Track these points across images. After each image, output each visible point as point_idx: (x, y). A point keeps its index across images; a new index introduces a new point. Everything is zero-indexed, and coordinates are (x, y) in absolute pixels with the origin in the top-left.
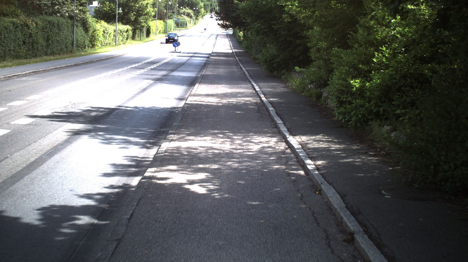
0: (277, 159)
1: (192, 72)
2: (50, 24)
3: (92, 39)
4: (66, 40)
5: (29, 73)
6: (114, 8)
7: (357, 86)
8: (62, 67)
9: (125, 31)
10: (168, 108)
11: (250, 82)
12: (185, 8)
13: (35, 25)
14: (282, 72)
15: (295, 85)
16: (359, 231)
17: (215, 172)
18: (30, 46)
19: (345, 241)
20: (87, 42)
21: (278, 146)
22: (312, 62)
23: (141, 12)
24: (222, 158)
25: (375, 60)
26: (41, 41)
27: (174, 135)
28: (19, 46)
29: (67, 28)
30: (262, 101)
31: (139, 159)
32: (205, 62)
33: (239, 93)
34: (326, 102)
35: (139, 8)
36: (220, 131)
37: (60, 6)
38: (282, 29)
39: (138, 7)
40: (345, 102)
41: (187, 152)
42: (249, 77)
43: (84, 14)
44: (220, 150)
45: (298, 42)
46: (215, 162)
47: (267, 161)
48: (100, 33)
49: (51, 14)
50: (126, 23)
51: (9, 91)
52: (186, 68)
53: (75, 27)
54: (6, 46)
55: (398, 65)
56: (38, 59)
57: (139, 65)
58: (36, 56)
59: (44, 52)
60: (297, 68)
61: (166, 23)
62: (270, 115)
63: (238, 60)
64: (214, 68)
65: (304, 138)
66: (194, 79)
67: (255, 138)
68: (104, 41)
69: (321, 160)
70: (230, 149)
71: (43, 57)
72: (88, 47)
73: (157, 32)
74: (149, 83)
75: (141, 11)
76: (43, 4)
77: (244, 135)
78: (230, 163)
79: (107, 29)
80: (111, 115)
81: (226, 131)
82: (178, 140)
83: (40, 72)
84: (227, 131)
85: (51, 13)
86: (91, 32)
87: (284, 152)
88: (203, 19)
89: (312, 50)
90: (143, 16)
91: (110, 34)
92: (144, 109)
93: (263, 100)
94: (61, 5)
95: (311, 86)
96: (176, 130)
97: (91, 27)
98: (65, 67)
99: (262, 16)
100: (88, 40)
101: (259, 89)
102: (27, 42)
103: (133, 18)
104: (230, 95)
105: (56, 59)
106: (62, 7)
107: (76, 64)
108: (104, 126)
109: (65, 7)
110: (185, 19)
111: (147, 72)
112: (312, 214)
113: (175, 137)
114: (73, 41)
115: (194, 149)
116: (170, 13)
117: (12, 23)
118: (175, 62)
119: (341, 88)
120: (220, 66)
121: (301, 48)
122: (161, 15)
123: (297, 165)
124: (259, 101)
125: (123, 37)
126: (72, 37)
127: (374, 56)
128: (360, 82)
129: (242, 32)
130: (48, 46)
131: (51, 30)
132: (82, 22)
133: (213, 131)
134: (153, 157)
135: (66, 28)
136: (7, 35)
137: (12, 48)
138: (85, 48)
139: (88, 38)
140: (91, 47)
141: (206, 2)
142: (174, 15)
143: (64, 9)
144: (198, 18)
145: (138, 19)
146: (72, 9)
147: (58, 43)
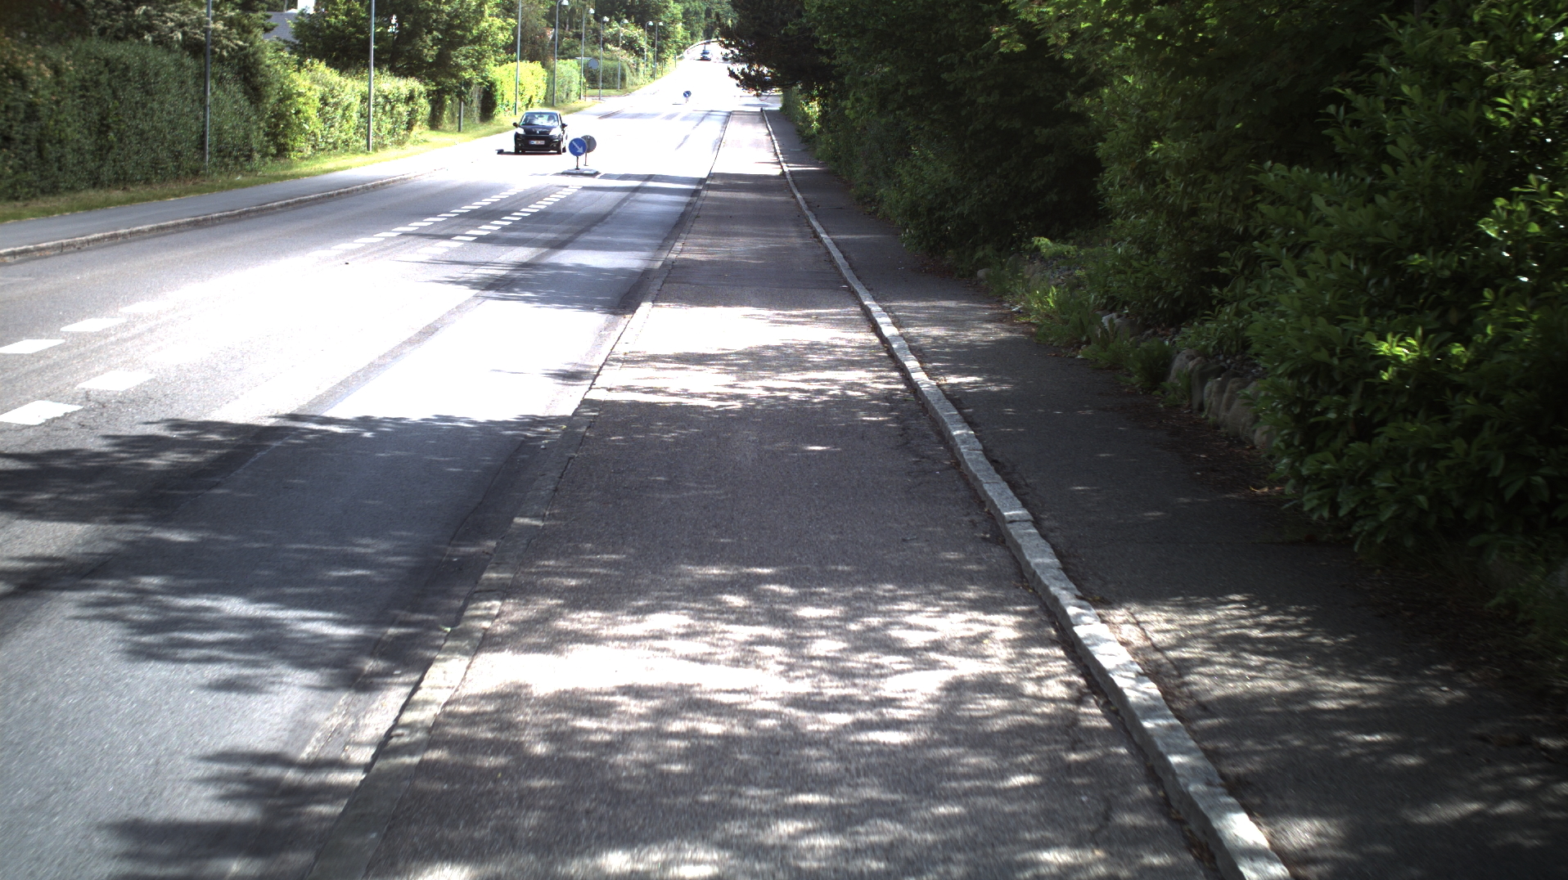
1: (631, 250)
3: (277, 125)
4: (173, 128)
8: (139, 231)
9: (404, 97)
10: (505, 425)
11: (854, 294)
12: (619, 21)
15: (1039, 312)
20: (258, 139)
21: (1033, 675)
22: (1110, 218)
23: (459, 32)
24: (739, 784)
25: (1489, 230)
26: (73, 132)
27: (502, 599)
30: (913, 387)
32: (681, 209)
34: (1191, 398)
35: (452, 19)
36: (731, 572)
37: (155, 8)
38: (979, 86)
39: (448, 14)
42: (847, 273)
43: (245, 35)
44: (732, 711)
45: (1042, 134)
46: (702, 825)
47: (993, 802)
48: (307, 104)
49: (122, 35)
50: (407, 69)
52: (611, 234)
53: (211, 84)
56: (61, 201)
57: (435, 223)
59: (85, 175)
61: (552, 72)
62: (957, 464)
63: (802, 203)
64: (714, 233)
65: (1157, 625)
67: (911, 619)
70: (780, 701)
71: (83, 194)
72: (263, 156)
73: (519, 104)
74: (457, 298)
75: (459, 26)
79: (336, 93)
81: (761, 565)
82: (520, 637)
83: (43, 253)
84: (766, 571)
85: (119, 30)
86: (272, 100)
87: (1074, 722)
89: (1110, 171)
90: (465, 45)
91: (347, 108)
93: (916, 383)
94: (158, 2)
95: (1111, 321)
98: (152, 230)
100: (261, 132)
101: (895, 331)
102: (18, 137)
103: (430, 53)
104: (775, 358)
105: (131, 201)
107: (200, 218)
109: (170, 11)
110: (618, 60)
111: (458, 250)
113: (508, 615)
114: (204, 132)
116: (568, 37)
118: (572, 211)
121: (1052, 159)
124: (902, 387)
125: (396, 121)
126: (197, 118)
129: (815, 103)
130: (102, 151)
131: (114, 92)
132: (238, 64)
133: (699, 572)
135: (174, 87)
139: (262, 124)
140: (273, 155)
141: (693, 4)
142: (583, 43)
143: (168, 15)
144: (664, 55)
145: (449, 54)
146: (200, 18)
147: (143, 140)
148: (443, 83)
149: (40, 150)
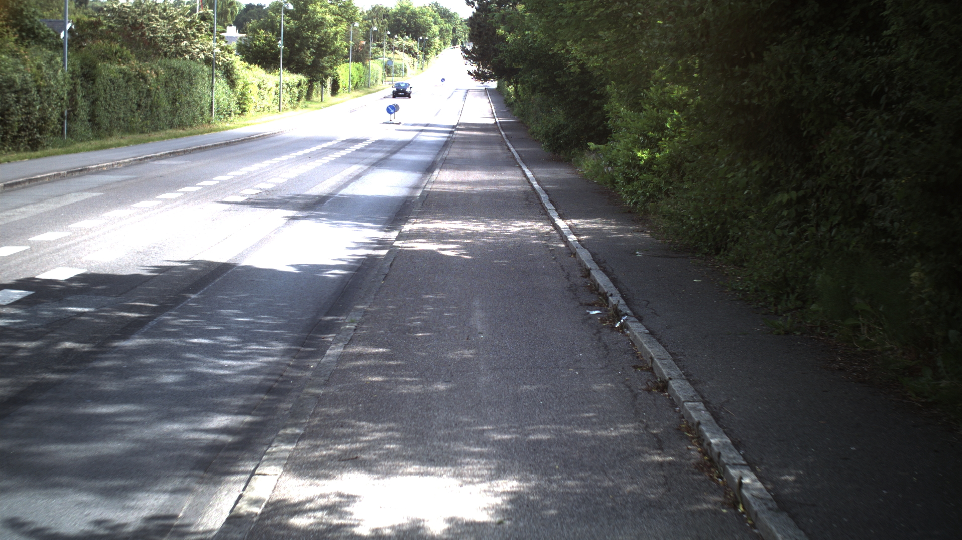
0: (539, 237)
2: (177, 74)
3: (242, 99)
6: (274, 42)
7: (645, 158)
9: (296, 84)
12: (403, 37)
13: (154, 77)
16: (597, 269)
17: (467, 244)
18: (147, 111)
20: (233, 106)
21: (543, 228)
22: (611, 133)
23: (323, 49)
26: (164, 103)
27: (416, 219)
28: (132, 111)
29: (203, 81)
30: (534, 189)
31: (380, 239)
33: (501, 180)
35: (320, 42)
36: (473, 217)
37: (189, 41)
39: (318, 39)
40: (633, 179)
41: (435, 231)
42: (519, 161)
44: (473, 230)
47: (526, 238)
49: (175, 56)
52: (414, 149)
54: (113, 112)
58: (156, 129)
59: (167, 123)
60: (592, 145)
61: (368, 68)
63: (504, 136)
64: (462, 148)
67: (518, 223)
69: (587, 236)
70: (484, 230)
72: (235, 114)
73: (351, 86)
75: (323, 46)
76: (159, 37)
77: (503, 220)
79: (265, 82)
84: (482, 217)
85: (173, 53)
86: (240, 87)
90: (327, 55)
94: (190, 39)
96: (418, 215)
97: (240, 79)
100: (235, 102)
101: (532, 176)
102: (144, 105)
103: (309, 61)
106: (193, 43)
108: (323, 213)
109: (197, 43)
110: (402, 59)
111: (351, 153)
112: (561, 266)
115: (443, 229)
116: (374, 46)
117: (121, 73)
119: (628, 160)
120: (472, 146)
122: (358, 52)
123: (559, 241)
124: (530, 189)
125: (292, 97)
126: (210, 96)
127: (666, 121)
128: (649, 154)
129: (512, 86)
130: (175, 112)
131: (178, 84)
132: (224, 69)
134: (396, 237)
135: (201, 80)
136: (114, 94)
137: (122, 115)
138: (230, 115)
139: (235, 99)
140: (239, 114)
141: (445, 25)
142: (383, 50)
143: (197, 46)
144: (428, 56)
145: (319, 61)
146: (211, 47)
147: (189, 106)
148: (315, 76)
149: (151, 110)
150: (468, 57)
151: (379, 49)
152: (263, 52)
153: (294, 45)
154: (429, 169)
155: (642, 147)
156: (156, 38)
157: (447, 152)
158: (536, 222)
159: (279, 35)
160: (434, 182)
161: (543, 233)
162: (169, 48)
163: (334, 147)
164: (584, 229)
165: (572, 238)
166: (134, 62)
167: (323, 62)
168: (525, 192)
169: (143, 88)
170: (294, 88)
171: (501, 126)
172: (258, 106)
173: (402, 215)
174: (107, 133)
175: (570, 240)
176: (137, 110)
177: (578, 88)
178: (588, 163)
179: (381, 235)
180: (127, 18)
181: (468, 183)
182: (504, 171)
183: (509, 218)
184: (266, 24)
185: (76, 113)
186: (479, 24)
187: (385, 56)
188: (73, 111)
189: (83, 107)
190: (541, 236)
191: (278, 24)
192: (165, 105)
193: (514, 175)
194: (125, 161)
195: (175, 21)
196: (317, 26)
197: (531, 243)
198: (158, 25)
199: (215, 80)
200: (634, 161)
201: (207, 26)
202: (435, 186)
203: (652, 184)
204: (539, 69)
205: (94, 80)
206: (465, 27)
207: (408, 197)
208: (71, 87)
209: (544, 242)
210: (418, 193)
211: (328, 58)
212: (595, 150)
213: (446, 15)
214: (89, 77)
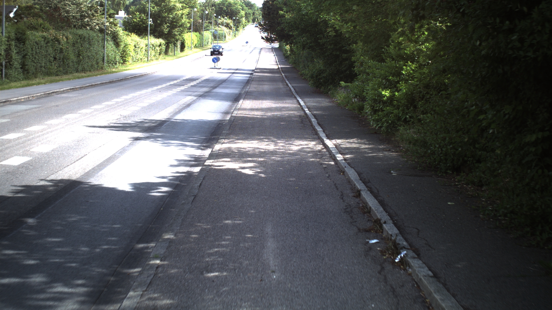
0: (314, 155)
2: (81, 38)
3: (123, 54)
4: (97, 55)
5: (67, 90)
6: (145, 20)
7: (387, 96)
9: (158, 45)
11: (295, 98)
12: (223, 17)
13: (65, 40)
14: (329, 87)
15: (340, 100)
16: (365, 190)
17: (261, 162)
18: (61, 62)
19: (354, 196)
20: (118, 58)
21: (316, 147)
22: (357, 76)
23: (175, 24)
24: (267, 154)
25: (404, 72)
27: (224, 139)
28: (50, 62)
29: (98, 43)
31: (197, 156)
32: (248, 78)
33: (284, 107)
36: (265, 137)
37: (89, 19)
38: (328, 43)
39: (172, 18)
40: (378, 111)
41: (237, 150)
42: (294, 93)
43: (115, 27)
44: (265, 149)
45: (345, 56)
46: (261, 157)
47: (305, 156)
48: (131, 48)
51: (56, 106)
54: (37, 62)
55: (422, 76)
56: (70, 76)
58: (66, 73)
59: (74, 69)
60: (342, 83)
61: (203, 35)
62: (312, 125)
63: (284, 76)
64: (258, 84)
65: (339, 141)
66: (237, 96)
67: (297, 142)
68: (136, 56)
69: (350, 155)
70: (274, 149)
71: (75, 74)
72: (119, 63)
73: (192, 46)
74: (192, 99)
75: (175, 22)
76: (71, 16)
77: (286, 140)
78: (273, 158)
79: (139, 44)
80: (162, 125)
82: (229, 143)
84: (271, 137)
85: (80, 26)
86: (122, 46)
87: (321, 151)
88: (244, 30)
89: (356, 64)
90: (177, 27)
91: (142, 48)
92: (192, 121)
93: (306, 113)
94: (90, 17)
95: (354, 100)
96: (226, 136)
97: (122, 41)
98: (100, 84)
99: (307, 30)
100: (119, 56)
101: (304, 104)
102: (58, 58)
103: (166, 31)
105: (89, 76)
106: (92, 19)
108: (160, 134)
109: (95, 20)
110: (223, 31)
111: (187, 88)
112: (335, 185)
113: (226, 141)
114: (104, 56)
115: (243, 149)
116: (206, 23)
117: (43, 38)
119: (374, 97)
120: (264, 83)
121: (347, 63)
122: (196, 26)
123: (329, 159)
124: (303, 114)
125: (156, 52)
126: (102, 52)
127: (402, 69)
128: (390, 93)
129: (288, 46)
130: (79, 62)
131: (81, 45)
132: (112, 35)
133: (259, 137)
134: (208, 155)
135: (96, 43)
136: (38, 51)
137: (43, 65)
138: (116, 64)
139: (119, 54)
140: (122, 63)
141: (248, 11)
142: (212, 25)
143: (94, 21)
144: (239, 29)
145: (172, 31)
146: (103, 22)
147: (89, 58)
148: (170, 40)
149: (63, 62)
150: (262, 28)
151: (209, 24)
152: (138, 26)
153: (157, 21)
154: (236, 99)
155: (385, 88)
156: (69, 16)
157: (248, 87)
158: (311, 141)
159: (147, 15)
160: (239, 109)
161: (317, 151)
162: (77, 23)
163: (178, 84)
164: (347, 148)
165: (339, 157)
166: (52, 31)
167: (175, 32)
168: (300, 116)
169: (57, 47)
170: (157, 47)
171: (282, 70)
172: (134, 58)
173: (216, 135)
174: (34, 76)
175: (338, 159)
176: (54, 61)
177: (333, 46)
178: (341, 95)
179: (198, 153)
180: (51, 4)
181: (262, 110)
182: (285, 100)
183: (291, 138)
184: (140, 9)
185: (11, 63)
186: (268, 7)
187: (213, 28)
188: (9, 62)
189: (17, 60)
190: (316, 154)
191: (147, 9)
192: (72, 57)
193: (292, 103)
194: (38, 95)
195: (81, 6)
196: (171, 10)
197: (309, 161)
198: (70, 9)
199: (106, 42)
200: (379, 98)
201: (101, 9)
202: (240, 112)
203: (393, 115)
204: (307, 34)
205: (24, 42)
206: (260, 12)
207: (220, 121)
208: (6, 47)
209: (318, 160)
210: (228, 118)
211: (178, 29)
212: (345, 87)
213: (250, 6)
214: (21, 40)
